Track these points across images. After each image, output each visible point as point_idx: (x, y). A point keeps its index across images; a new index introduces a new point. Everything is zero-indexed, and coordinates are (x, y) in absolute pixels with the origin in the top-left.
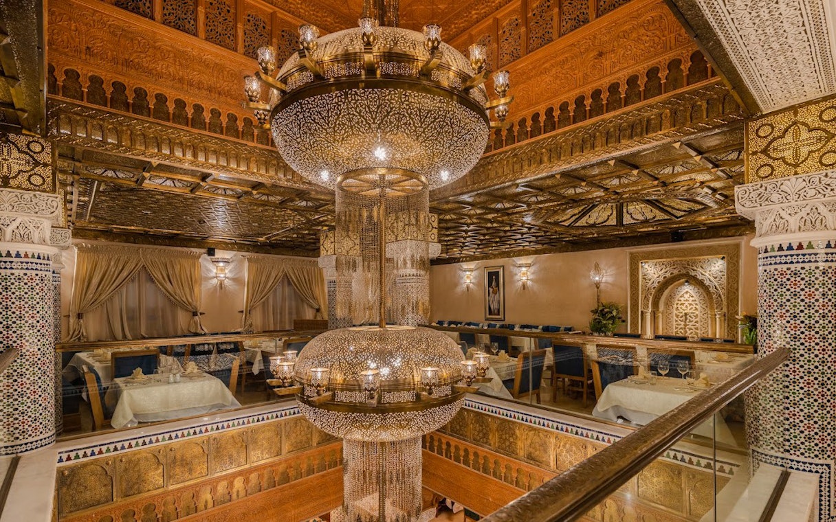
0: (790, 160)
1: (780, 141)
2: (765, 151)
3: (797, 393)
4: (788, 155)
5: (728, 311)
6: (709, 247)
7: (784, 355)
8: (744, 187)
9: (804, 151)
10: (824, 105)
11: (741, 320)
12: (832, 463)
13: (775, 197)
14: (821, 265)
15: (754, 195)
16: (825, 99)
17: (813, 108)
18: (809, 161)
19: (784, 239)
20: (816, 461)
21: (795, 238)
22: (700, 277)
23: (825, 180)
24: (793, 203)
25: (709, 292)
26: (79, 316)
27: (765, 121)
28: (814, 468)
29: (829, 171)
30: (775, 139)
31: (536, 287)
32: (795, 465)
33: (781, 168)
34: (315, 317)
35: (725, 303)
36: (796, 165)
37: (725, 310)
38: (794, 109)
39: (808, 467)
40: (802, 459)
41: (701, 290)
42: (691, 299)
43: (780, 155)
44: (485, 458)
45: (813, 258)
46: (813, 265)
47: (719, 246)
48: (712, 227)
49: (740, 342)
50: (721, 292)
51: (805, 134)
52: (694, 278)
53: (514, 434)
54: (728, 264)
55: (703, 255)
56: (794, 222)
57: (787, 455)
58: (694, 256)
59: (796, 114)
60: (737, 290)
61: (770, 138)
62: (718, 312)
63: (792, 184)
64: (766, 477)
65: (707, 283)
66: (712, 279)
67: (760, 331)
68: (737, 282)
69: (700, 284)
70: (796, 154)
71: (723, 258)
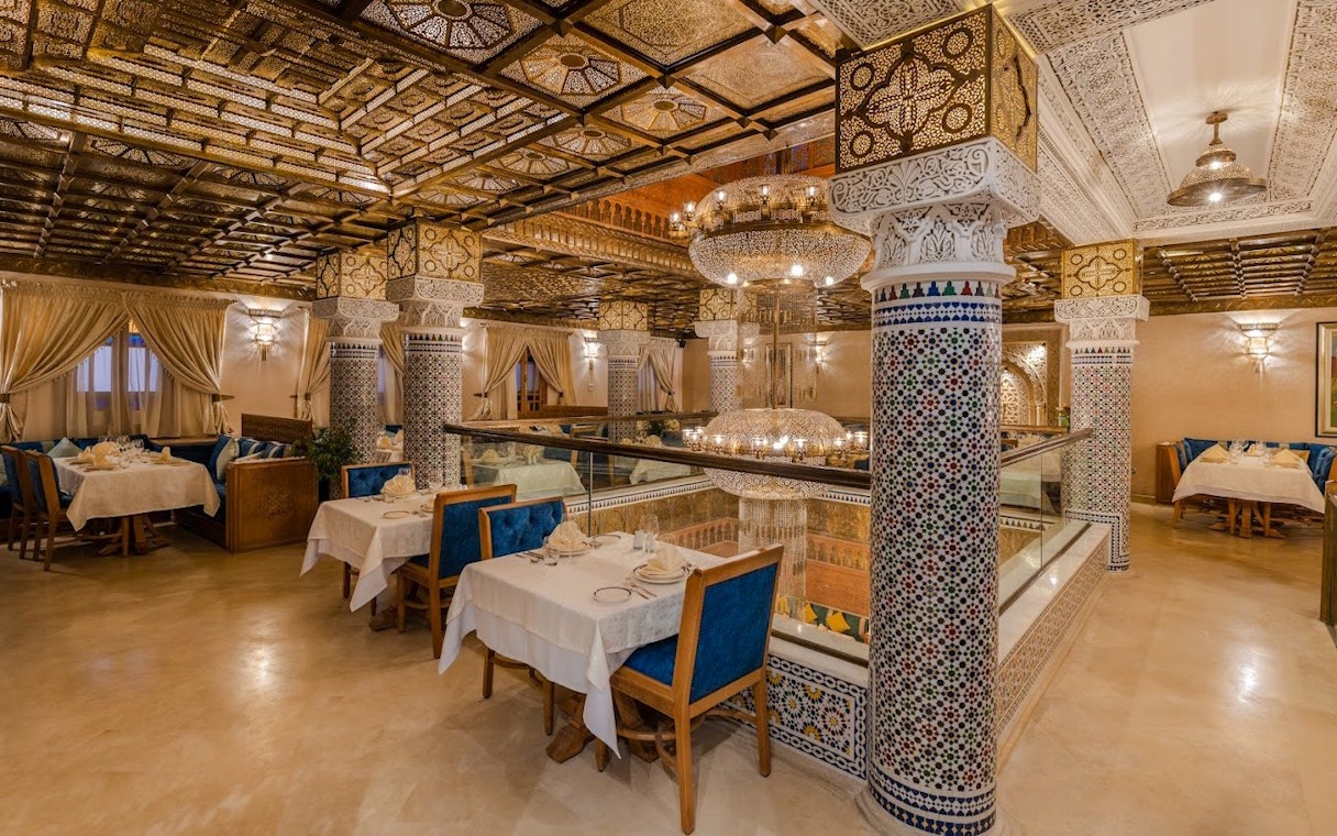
0: (1093, 283)
1: (1087, 269)
2: (1076, 275)
3: (1097, 462)
4: (1092, 280)
5: (1049, 403)
6: (1030, 332)
7: (1088, 434)
8: (1061, 302)
9: (1103, 279)
10: (1117, 247)
11: (1061, 412)
12: (1120, 515)
13: (1083, 312)
14: (1114, 365)
15: (1068, 309)
16: (1117, 242)
17: (1109, 247)
18: (1106, 288)
19: (1089, 345)
20: (1110, 514)
21: (1097, 345)
22: (1020, 365)
23: (1116, 302)
24: (1095, 318)
25: (1030, 381)
26: (307, 397)
27: (1077, 251)
28: (1108, 519)
29: (1119, 296)
30: (1083, 267)
31: (832, 370)
32: (1095, 518)
33: (1087, 290)
34: (559, 403)
35: (1045, 393)
36: (1098, 289)
37: (1045, 401)
38: (1097, 246)
39: (1104, 519)
40: (1100, 513)
41: (1021, 380)
42: (1010, 388)
43: (1087, 279)
44: (821, 545)
45: (1108, 360)
46: (1108, 366)
47: (1041, 331)
48: (1033, 311)
49: (1060, 424)
50: (1042, 382)
51: (1104, 267)
52: (1014, 365)
53: (856, 517)
54: (1049, 350)
55: (1023, 340)
56: (1096, 332)
57: (1090, 512)
58: (1014, 340)
59: (1098, 250)
60: (1058, 379)
61: (1080, 266)
62: (1038, 403)
63: (1095, 304)
64: (1073, 527)
65: (1027, 371)
66: (1032, 366)
67: (1072, 415)
68: (1058, 371)
69: (1019, 372)
70: (1098, 280)
71: (1044, 345)
